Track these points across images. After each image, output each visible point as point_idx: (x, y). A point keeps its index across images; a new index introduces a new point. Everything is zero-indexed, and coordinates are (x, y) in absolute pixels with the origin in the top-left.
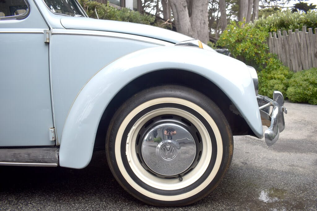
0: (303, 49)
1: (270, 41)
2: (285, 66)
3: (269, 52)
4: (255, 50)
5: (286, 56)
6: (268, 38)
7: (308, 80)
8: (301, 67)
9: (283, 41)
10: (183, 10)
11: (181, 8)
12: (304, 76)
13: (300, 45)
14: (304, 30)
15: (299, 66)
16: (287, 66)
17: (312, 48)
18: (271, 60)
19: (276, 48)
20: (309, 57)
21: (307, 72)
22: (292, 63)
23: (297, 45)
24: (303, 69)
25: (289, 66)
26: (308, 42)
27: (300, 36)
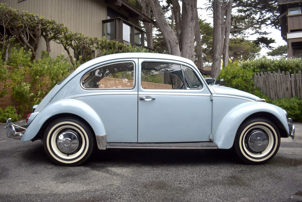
0: (278, 84)
1: (255, 78)
2: (266, 95)
3: (254, 86)
4: (245, 84)
5: (267, 89)
6: (253, 76)
7: (283, 105)
8: (277, 97)
9: (264, 79)
10: (175, 46)
11: (174, 44)
12: (280, 103)
13: (276, 82)
14: (279, 73)
15: (275, 96)
16: (267, 95)
17: (285, 85)
18: (256, 91)
19: (259, 83)
20: (283, 90)
21: (282, 100)
22: (270, 93)
23: (274, 82)
24: (278, 98)
25: (268, 96)
26: (282, 80)
27: (276, 76)
